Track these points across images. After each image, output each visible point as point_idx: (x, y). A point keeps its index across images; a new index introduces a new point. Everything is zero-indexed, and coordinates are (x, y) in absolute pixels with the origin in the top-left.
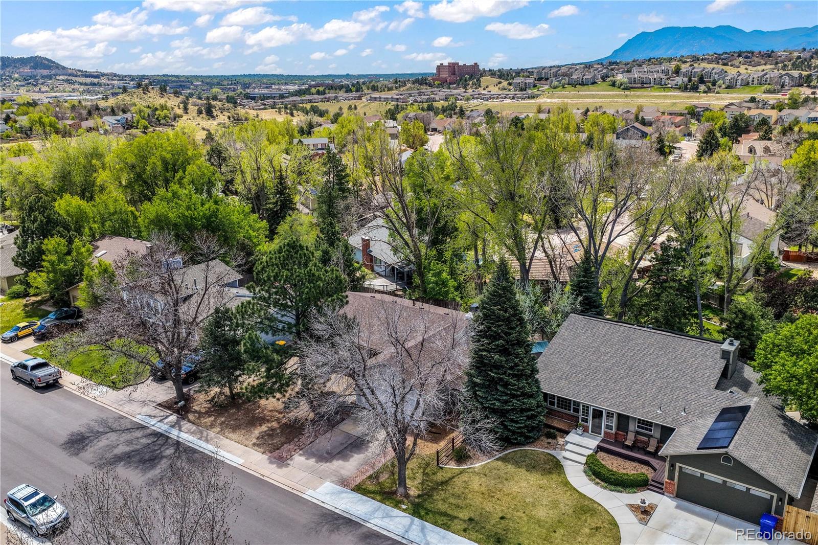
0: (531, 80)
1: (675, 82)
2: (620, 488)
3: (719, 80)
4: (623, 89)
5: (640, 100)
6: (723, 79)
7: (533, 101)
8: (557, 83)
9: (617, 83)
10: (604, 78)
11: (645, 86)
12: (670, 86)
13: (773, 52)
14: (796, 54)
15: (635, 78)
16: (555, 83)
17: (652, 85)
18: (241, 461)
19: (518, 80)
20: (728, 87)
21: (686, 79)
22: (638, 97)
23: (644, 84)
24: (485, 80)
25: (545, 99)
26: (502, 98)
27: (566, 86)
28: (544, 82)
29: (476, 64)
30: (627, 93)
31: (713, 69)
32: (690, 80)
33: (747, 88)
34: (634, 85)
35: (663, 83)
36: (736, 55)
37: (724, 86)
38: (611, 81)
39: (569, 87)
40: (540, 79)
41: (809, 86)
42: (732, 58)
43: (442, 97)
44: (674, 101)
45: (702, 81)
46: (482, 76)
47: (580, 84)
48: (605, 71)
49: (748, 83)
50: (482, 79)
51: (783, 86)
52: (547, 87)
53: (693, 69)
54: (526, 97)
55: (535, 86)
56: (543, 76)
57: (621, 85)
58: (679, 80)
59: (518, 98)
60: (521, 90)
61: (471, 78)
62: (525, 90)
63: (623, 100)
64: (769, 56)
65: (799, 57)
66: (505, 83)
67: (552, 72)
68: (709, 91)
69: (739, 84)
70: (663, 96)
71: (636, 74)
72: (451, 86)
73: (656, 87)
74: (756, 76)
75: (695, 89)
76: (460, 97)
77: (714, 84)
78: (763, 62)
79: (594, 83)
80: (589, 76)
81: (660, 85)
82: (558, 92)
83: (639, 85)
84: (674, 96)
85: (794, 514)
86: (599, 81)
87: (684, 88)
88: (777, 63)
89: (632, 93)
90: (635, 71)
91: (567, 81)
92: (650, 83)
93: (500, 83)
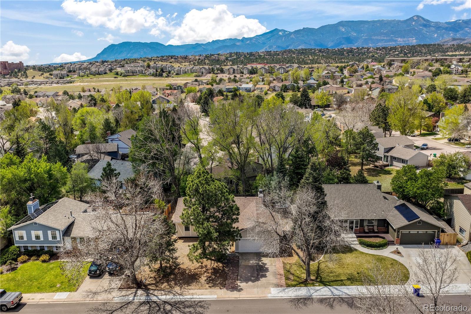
0: (64, 72)
1: (149, 72)
2: (381, 248)
3: (171, 70)
4: (123, 76)
5: (135, 82)
6: (173, 70)
7: (71, 85)
8: (83, 74)
9: (119, 73)
10: (111, 70)
11: (135, 74)
12: (147, 74)
13: (187, 56)
14: (197, 58)
15: (128, 70)
16: (81, 74)
17: (138, 74)
18: (216, 296)
19: (55, 72)
20: (177, 74)
21: (155, 70)
22: (133, 80)
23: (134, 73)
24: (30, 72)
25: (79, 84)
26: (50, 83)
27: (89, 75)
28: (73, 73)
29: (21, 62)
30: (126, 78)
31: (167, 65)
32: (157, 71)
33: (186, 75)
34: (128, 74)
35: (143, 73)
36: (170, 57)
37: (175, 74)
38: (116, 72)
39: (91, 76)
40: (70, 71)
41: (214, 73)
42: (168, 59)
43: (5, 84)
44: (153, 82)
45: (162, 71)
46: (26, 70)
47: (97, 74)
48: (110, 66)
49: (186, 72)
50: (28, 72)
51: (202, 73)
52: (76, 76)
53: (157, 65)
54: (66, 83)
55: (68, 76)
56: (71, 70)
57: (122, 74)
58: (151, 71)
59: (61, 83)
60: (61, 78)
61: (19, 71)
62: (63, 78)
63: (126, 82)
64: (185, 58)
65: (199, 59)
66: (47, 75)
67: (77, 67)
68: (168, 76)
69: (182, 72)
70: (146, 79)
71: (128, 67)
72: (6, 77)
73: (141, 74)
74: (189, 69)
75: (161, 75)
76: (19, 84)
77: (169, 72)
78: (183, 61)
79: (105, 73)
80: (102, 69)
81: (142, 73)
82: (85, 79)
83: (131, 74)
84: (152, 79)
85: (443, 236)
86: (108, 71)
87: (155, 75)
88: (190, 62)
89: (129, 78)
90: (126, 66)
91: (88, 72)
92: (137, 73)
93: (43, 74)
